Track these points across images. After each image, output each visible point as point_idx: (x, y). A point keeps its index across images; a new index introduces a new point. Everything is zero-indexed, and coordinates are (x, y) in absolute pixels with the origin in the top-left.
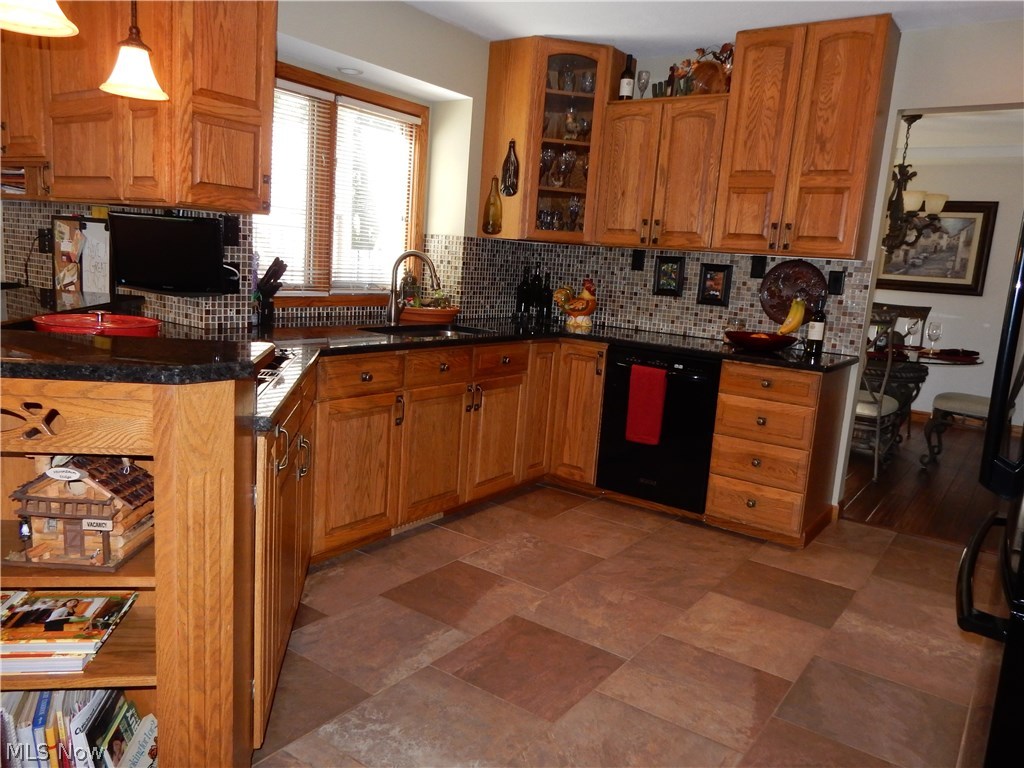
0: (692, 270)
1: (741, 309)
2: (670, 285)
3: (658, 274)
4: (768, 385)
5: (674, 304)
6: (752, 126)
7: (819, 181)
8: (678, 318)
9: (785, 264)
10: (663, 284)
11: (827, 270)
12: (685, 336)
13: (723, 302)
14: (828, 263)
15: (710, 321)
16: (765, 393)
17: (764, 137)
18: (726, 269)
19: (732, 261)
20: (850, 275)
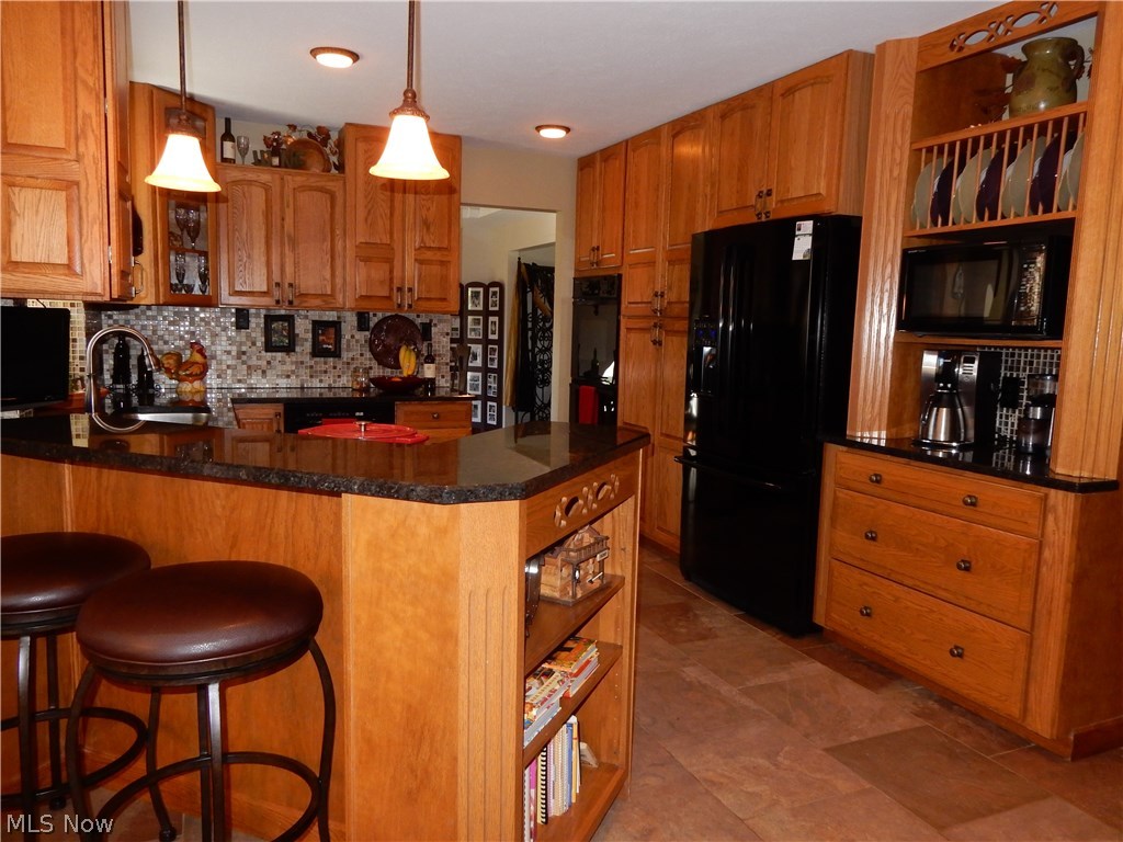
0: (303, 327)
1: (353, 359)
2: (282, 341)
3: (268, 332)
4: (438, 417)
5: (288, 359)
6: (370, 206)
7: (429, 255)
8: (293, 372)
9: (384, 320)
10: (275, 341)
11: (418, 321)
12: (302, 388)
13: (336, 354)
14: (418, 316)
15: (326, 372)
16: (435, 424)
17: (381, 216)
18: (336, 325)
19: (339, 317)
20: (435, 325)
